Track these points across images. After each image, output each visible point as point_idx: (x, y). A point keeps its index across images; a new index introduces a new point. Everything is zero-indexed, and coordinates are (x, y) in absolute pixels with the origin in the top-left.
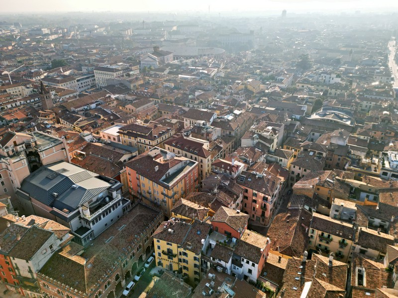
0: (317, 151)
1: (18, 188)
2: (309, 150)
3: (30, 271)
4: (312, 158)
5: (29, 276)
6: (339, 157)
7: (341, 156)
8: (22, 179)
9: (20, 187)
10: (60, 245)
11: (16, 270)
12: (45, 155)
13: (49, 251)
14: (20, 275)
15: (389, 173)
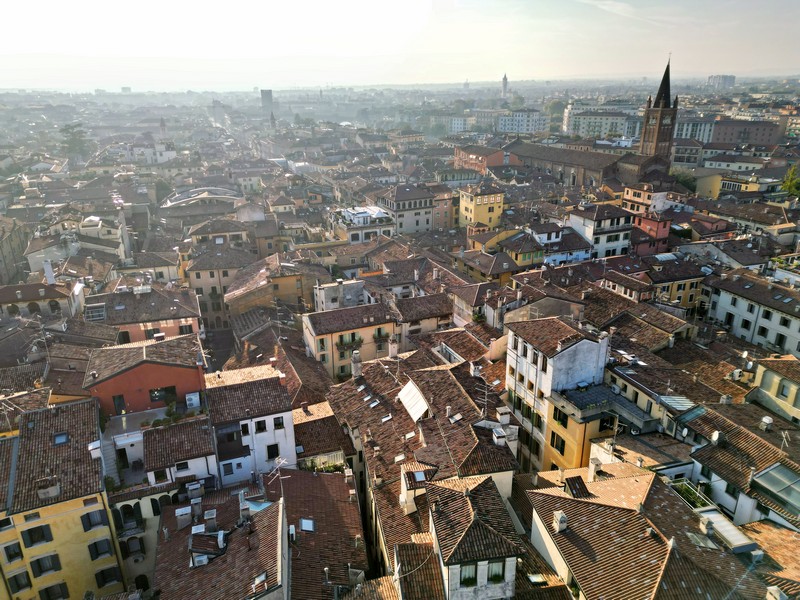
0: (227, 234)
2: (211, 237)
4: (223, 248)
6: (269, 241)
7: (272, 238)
15: (359, 232)
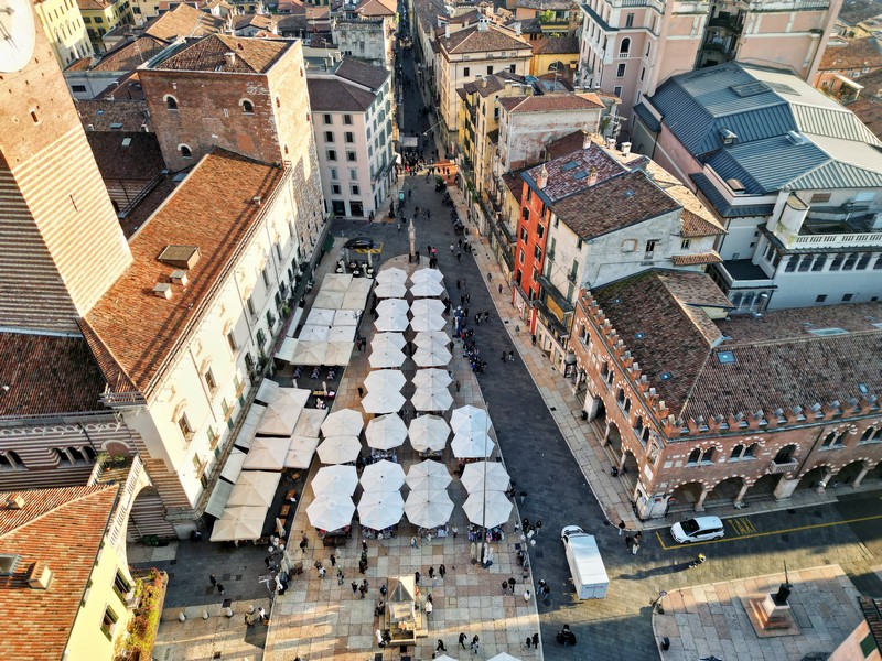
1: (646, 96)
3: (572, 277)
5: (564, 288)
8: (666, 76)
9: (651, 94)
10: (674, 260)
11: (547, 259)
12: (756, 30)
13: (641, 254)
14: (548, 278)
